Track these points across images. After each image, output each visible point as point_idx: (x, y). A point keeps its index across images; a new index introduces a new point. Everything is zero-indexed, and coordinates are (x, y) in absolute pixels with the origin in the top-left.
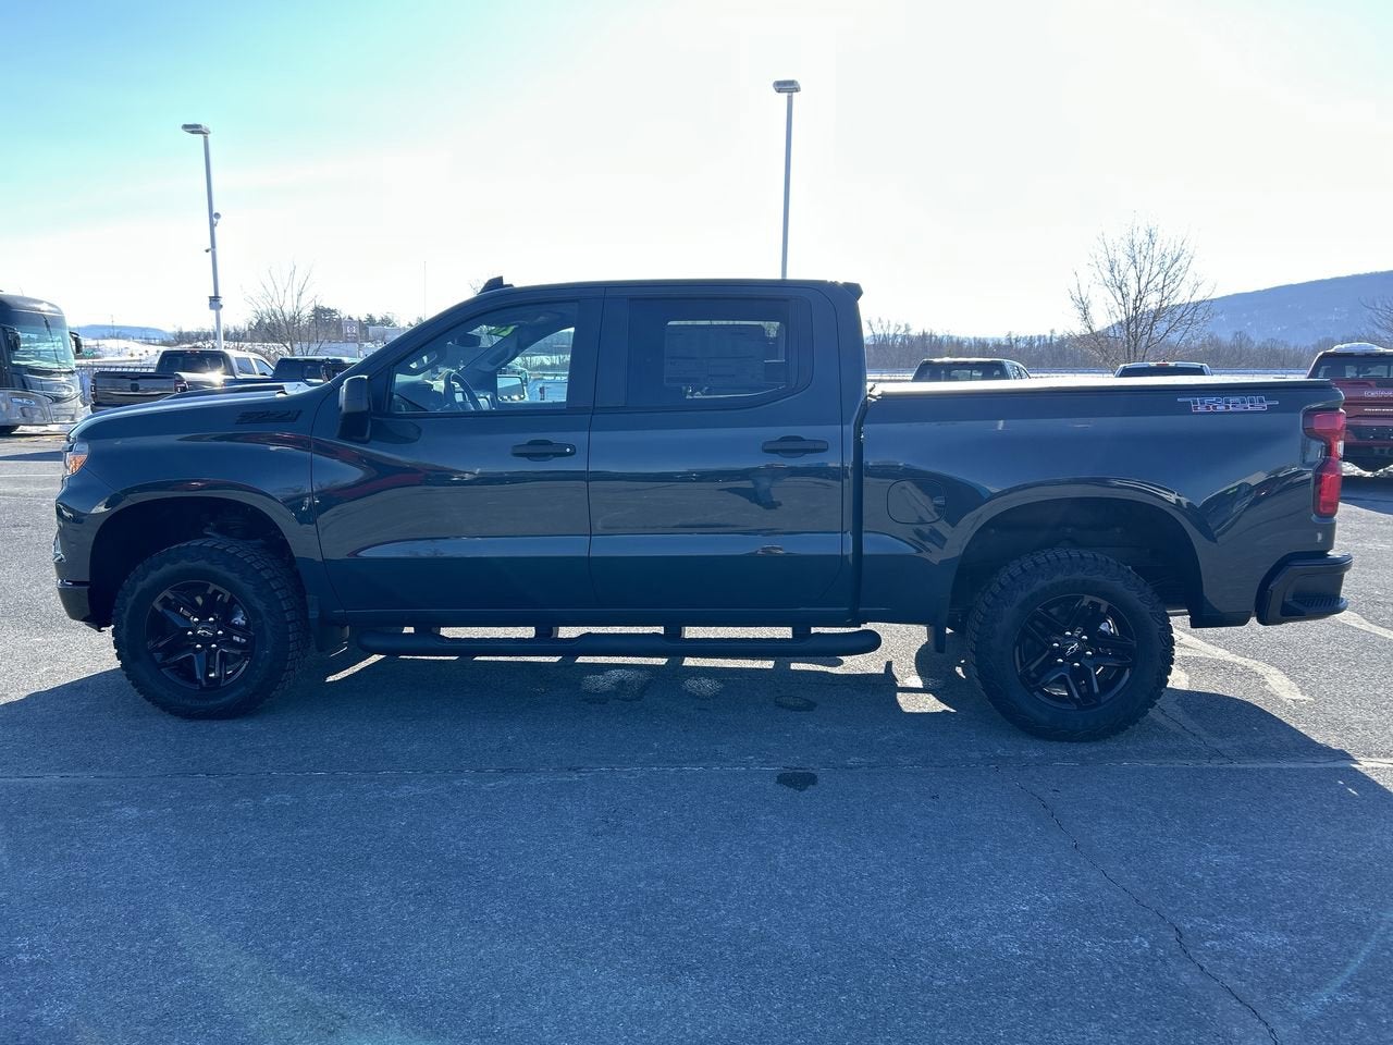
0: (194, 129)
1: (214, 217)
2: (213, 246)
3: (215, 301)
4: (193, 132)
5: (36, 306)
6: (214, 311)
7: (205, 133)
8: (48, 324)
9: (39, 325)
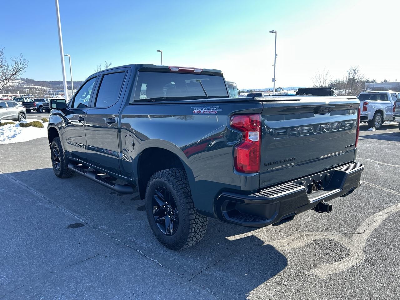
0: (272, 32)
1: (276, 55)
2: (275, 64)
3: (274, 79)
4: (273, 33)
5: (231, 84)
6: (273, 82)
7: (275, 32)
8: (234, 88)
9: (231, 88)
